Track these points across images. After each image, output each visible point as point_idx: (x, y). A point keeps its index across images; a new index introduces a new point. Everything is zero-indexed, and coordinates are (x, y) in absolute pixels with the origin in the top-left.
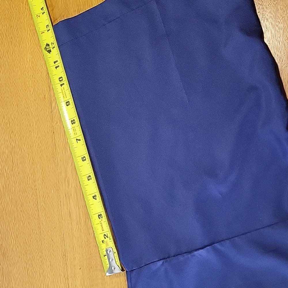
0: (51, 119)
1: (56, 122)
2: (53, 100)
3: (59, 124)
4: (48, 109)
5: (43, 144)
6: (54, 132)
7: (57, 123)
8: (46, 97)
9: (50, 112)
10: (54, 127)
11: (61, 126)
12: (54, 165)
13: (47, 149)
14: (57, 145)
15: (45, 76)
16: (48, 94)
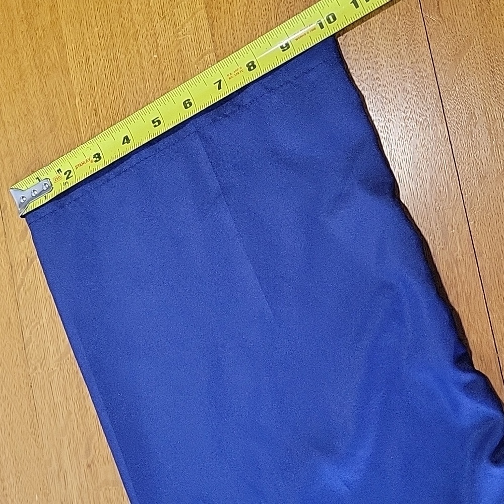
0: (24, 361)
1: (33, 367)
2: (25, 326)
3: (40, 371)
4: (18, 343)
5: (12, 409)
6: (31, 386)
7: (36, 369)
8: (12, 321)
9: (20, 349)
10: (31, 375)
11: (44, 375)
12: (36, 447)
13: (21, 418)
14: (38, 410)
15: (7, 282)
16: (16, 314)
